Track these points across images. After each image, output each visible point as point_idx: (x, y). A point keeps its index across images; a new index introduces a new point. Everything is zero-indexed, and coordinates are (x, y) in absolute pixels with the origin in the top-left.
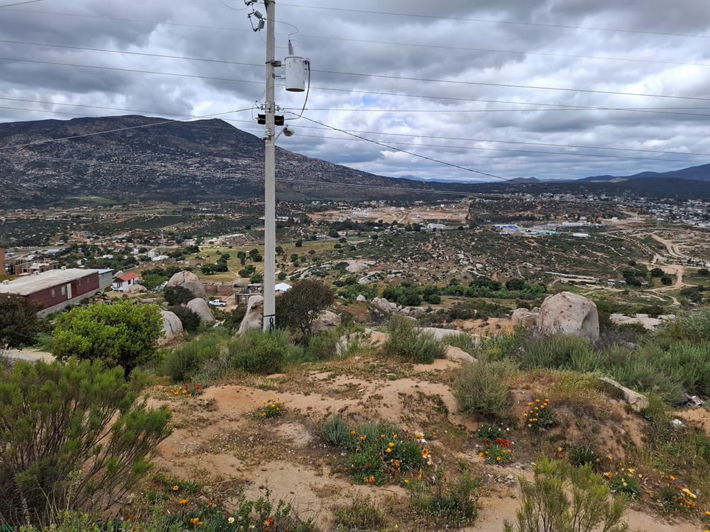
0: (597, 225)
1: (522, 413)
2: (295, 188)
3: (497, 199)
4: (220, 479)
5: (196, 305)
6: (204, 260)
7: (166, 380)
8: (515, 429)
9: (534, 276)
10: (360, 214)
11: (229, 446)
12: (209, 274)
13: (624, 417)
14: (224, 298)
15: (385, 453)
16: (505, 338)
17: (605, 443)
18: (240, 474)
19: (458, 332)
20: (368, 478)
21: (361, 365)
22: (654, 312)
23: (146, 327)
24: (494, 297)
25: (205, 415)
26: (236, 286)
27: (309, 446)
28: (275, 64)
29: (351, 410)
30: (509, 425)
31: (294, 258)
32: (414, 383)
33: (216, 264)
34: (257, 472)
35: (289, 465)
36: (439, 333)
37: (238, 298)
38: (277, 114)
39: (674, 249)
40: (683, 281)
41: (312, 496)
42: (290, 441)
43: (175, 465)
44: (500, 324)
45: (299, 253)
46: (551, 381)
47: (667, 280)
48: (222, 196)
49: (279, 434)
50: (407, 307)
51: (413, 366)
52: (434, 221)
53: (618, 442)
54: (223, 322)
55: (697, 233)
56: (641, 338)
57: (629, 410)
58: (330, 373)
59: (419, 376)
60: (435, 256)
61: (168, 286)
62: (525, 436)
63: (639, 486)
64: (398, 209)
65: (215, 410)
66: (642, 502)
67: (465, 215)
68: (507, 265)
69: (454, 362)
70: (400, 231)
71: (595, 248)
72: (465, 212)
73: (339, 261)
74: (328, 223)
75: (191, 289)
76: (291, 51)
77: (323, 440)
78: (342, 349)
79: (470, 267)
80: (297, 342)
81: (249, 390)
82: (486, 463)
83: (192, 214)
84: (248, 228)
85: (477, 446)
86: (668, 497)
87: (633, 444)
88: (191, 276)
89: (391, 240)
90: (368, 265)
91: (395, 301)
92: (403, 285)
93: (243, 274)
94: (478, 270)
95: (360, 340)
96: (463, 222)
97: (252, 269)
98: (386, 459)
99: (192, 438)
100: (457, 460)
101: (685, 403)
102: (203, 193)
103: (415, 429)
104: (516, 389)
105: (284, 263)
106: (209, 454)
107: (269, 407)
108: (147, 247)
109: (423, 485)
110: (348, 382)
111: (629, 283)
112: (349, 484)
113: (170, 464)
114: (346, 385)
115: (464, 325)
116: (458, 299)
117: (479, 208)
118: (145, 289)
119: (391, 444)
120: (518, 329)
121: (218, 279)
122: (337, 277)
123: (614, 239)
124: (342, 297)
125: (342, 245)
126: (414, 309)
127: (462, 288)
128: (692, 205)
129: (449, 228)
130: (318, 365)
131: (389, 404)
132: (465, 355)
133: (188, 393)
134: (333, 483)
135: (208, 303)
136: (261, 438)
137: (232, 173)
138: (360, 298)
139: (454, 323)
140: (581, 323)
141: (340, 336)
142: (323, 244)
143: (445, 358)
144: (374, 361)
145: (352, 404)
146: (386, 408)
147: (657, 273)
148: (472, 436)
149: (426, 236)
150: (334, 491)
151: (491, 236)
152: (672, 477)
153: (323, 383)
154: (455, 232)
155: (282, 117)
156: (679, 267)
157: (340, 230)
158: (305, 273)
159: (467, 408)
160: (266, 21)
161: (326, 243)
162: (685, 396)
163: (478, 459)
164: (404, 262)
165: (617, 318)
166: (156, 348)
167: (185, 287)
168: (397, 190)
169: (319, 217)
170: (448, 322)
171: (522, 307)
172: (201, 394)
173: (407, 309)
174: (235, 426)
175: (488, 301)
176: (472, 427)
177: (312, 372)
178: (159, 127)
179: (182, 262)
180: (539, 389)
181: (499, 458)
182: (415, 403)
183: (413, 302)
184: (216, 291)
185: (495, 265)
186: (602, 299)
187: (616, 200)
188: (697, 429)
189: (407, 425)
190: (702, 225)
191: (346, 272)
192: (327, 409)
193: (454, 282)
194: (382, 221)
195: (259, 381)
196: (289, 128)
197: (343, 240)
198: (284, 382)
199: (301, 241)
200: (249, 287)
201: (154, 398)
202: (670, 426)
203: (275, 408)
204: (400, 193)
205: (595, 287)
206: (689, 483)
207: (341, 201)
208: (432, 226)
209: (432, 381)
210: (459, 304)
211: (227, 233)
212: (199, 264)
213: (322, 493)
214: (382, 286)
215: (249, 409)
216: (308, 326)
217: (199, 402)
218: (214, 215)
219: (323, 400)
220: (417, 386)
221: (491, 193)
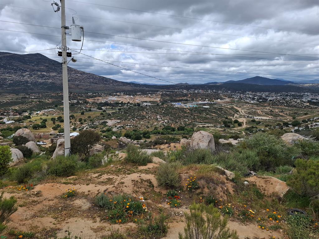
0: (212, 102)
1: (185, 184)
2: (80, 87)
3: (172, 92)
4: (44, 229)
5: (30, 145)
6: (34, 122)
7: (15, 183)
8: (183, 191)
9: (189, 124)
10: (112, 99)
11: (49, 213)
12: (36, 129)
13: (226, 182)
14: (45, 141)
15: (126, 208)
16: (178, 152)
17: (219, 194)
18: (55, 226)
19: (158, 151)
20: (118, 221)
21: (114, 169)
22: (236, 138)
23: (3, 157)
24: (173, 134)
25: (36, 199)
26: (51, 135)
27: (89, 209)
28: (66, 28)
29: (110, 190)
30: (180, 190)
31: (80, 120)
32: (139, 175)
33: (40, 124)
34: (63, 224)
35: (80, 219)
36: (149, 152)
37: (52, 141)
38: (68, 51)
39: (242, 111)
40: (246, 125)
41: (91, 232)
42: (80, 207)
43: (20, 225)
44: (175, 146)
45: (83, 117)
46: (196, 169)
47: (240, 124)
48: (42, 91)
49: (74, 205)
50: (136, 141)
51: (138, 167)
52: (146, 102)
53: (224, 193)
54: (44, 153)
55: (250, 105)
56: (231, 148)
57: (227, 179)
58: (99, 174)
59: (141, 171)
60: (147, 117)
61: (15, 136)
62: (187, 194)
63: (233, 211)
64: (130, 96)
65: (41, 196)
66: (234, 217)
67: (159, 99)
68: (177, 120)
69: (156, 164)
70: (131, 106)
71: (212, 112)
72: (159, 98)
73: (103, 121)
74: (97, 103)
75: (27, 137)
76: (74, 22)
77: (96, 206)
78: (105, 162)
79: (162, 122)
80: (82, 160)
81: (58, 185)
82: (171, 207)
83: (26, 100)
84: (56, 106)
85: (167, 200)
86: (244, 214)
87: (230, 193)
88: (27, 131)
89: (127, 111)
90: (117, 122)
91: (130, 138)
92: (133, 130)
93: (55, 129)
94: (165, 123)
95: (113, 157)
96: (158, 102)
97: (59, 126)
98: (126, 211)
99: (29, 211)
100: (158, 207)
101: (249, 174)
102: (32, 89)
103: (140, 196)
104: (182, 174)
105: (76, 123)
106: (38, 218)
107: (69, 192)
108: (2, 117)
109: (143, 221)
110: (108, 177)
111: (225, 126)
112: (109, 225)
113: (17, 225)
114: (107, 178)
115: (161, 147)
116: (158, 136)
117: (165, 96)
118: (2, 138)
119: (128, 204)
120: (183, 147)
121: (41, 132)
122: (102, 128)
123: (219, 108)
124: (105, 138)
125: (104, 113)
126: (139, 141)
127: (159, 131)
128: (248, 94)
129: (153, 105)
130: (93, 170)
131: (127, 185)
132: (161, 160)
133: (26, 189)
134: (102, 225)
135: (37, 144)
136: (65, 208)
137: (46, 80)
138: (114, 137)
139: (156, 146)
140: (207, 144)
141: (104, 156)
142: (94, 113)
143: (152, 162)
144: (120, 166)
145: (110, 187)
146: (126, 187)
147: (236, 122)
148: (164, 196)
149: (143, 108)
150: (101, 229)
151: (170, 108)
152: (245, 206)
153: (95, 179)
154: (155, 107)
155: (71, 53)
156: (244, 119)
157: (103, 106)
158: (86, 127)
159: (162, 184)
160: (61, 8)
161: (96, 112)
162: (249, 171)
163: (167, 206)
164: (133, 120)
165: (222, 141)
166: (8, 168)
167: (24, 136)
168: (128, 88)
169: (92, 100)
170: (154, 146)
171: (184, 138)
172: (33, 189)
173: (135, 142)
174: (51, 203)
175: (170, 136)
176: (164, 192)
177: (90, 174)
178: (7, 57)
179: (22, 124)
180: (191, 173)
181: (176, 205)
182: (139, 184)
183: (138, 138)
184: (40, 137)
185: (173, 120)
186: (216, 133)
187: (219, 92)
188: (253, 185)
189: (136, 194)
190: (252, 102)
191: (107, 126)
192: (98, 191)
193: (156, 128)
194: (122, 102)
195: (64, 180)
196: (74, 58)
197: (104, 111)
198: (76, 180)
199: (84, 112)
200: (58, 135)
201: (8, 193)
202: (243, 184)
203: (72, 193)
204: (131, 89)
205: (212, 128)
206: (252, 207)
207: (103, 93)
208: (145, 104)
209: (147, 173)
210: (158, 138)
211: (45, 109)
212: (31, 125)
213: (96, 231)
214: (124, 132)
215: (58, 194)
216: (88, 152)
217: (32, 193)
218: (38, 100)
219: (96, 186)
220: (140, 176)
221: (170, 89)
